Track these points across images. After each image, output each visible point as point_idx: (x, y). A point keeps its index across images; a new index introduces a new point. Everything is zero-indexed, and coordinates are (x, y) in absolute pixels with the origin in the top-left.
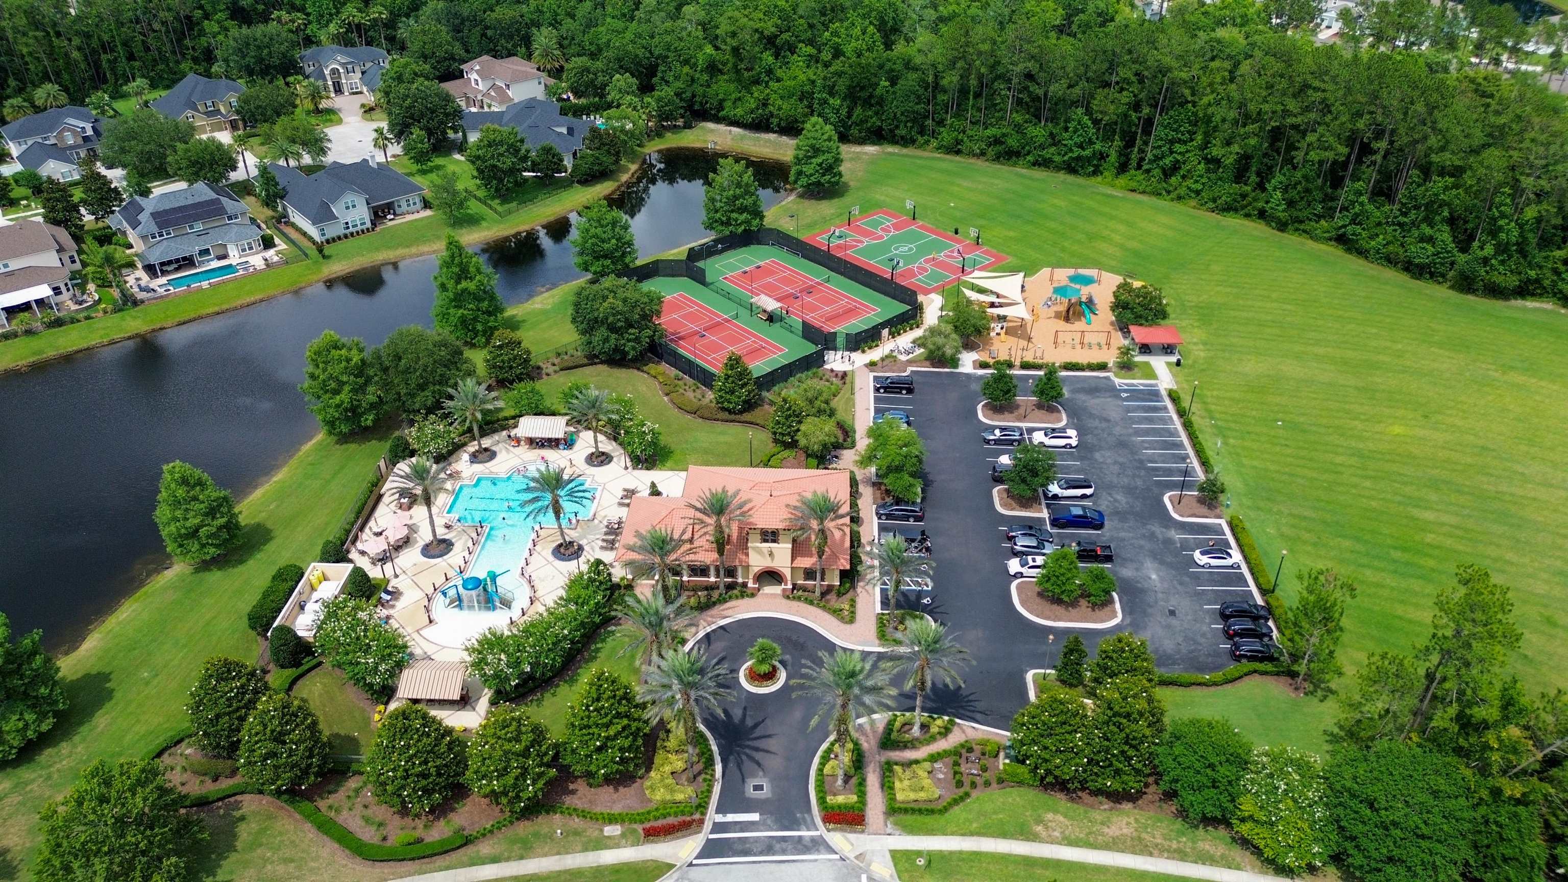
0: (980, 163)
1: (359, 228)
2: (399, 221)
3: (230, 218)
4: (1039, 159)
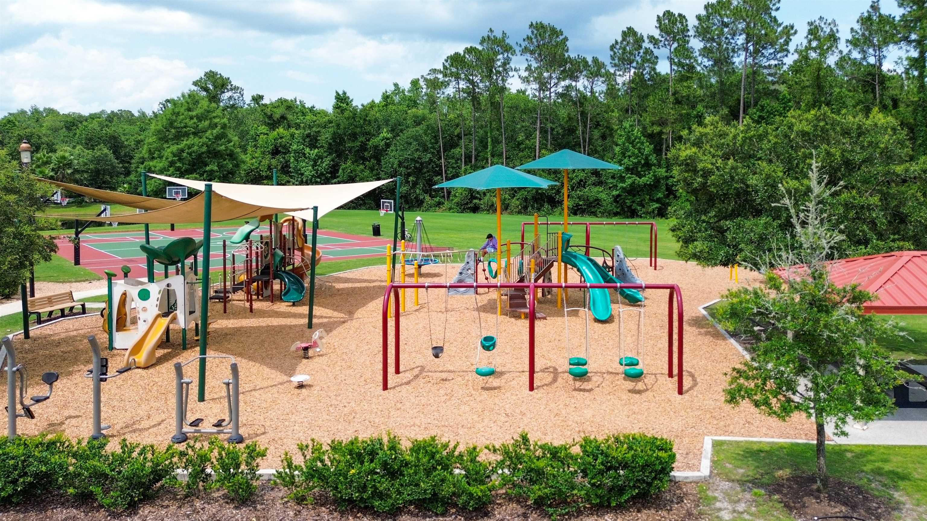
4: (581, 203)
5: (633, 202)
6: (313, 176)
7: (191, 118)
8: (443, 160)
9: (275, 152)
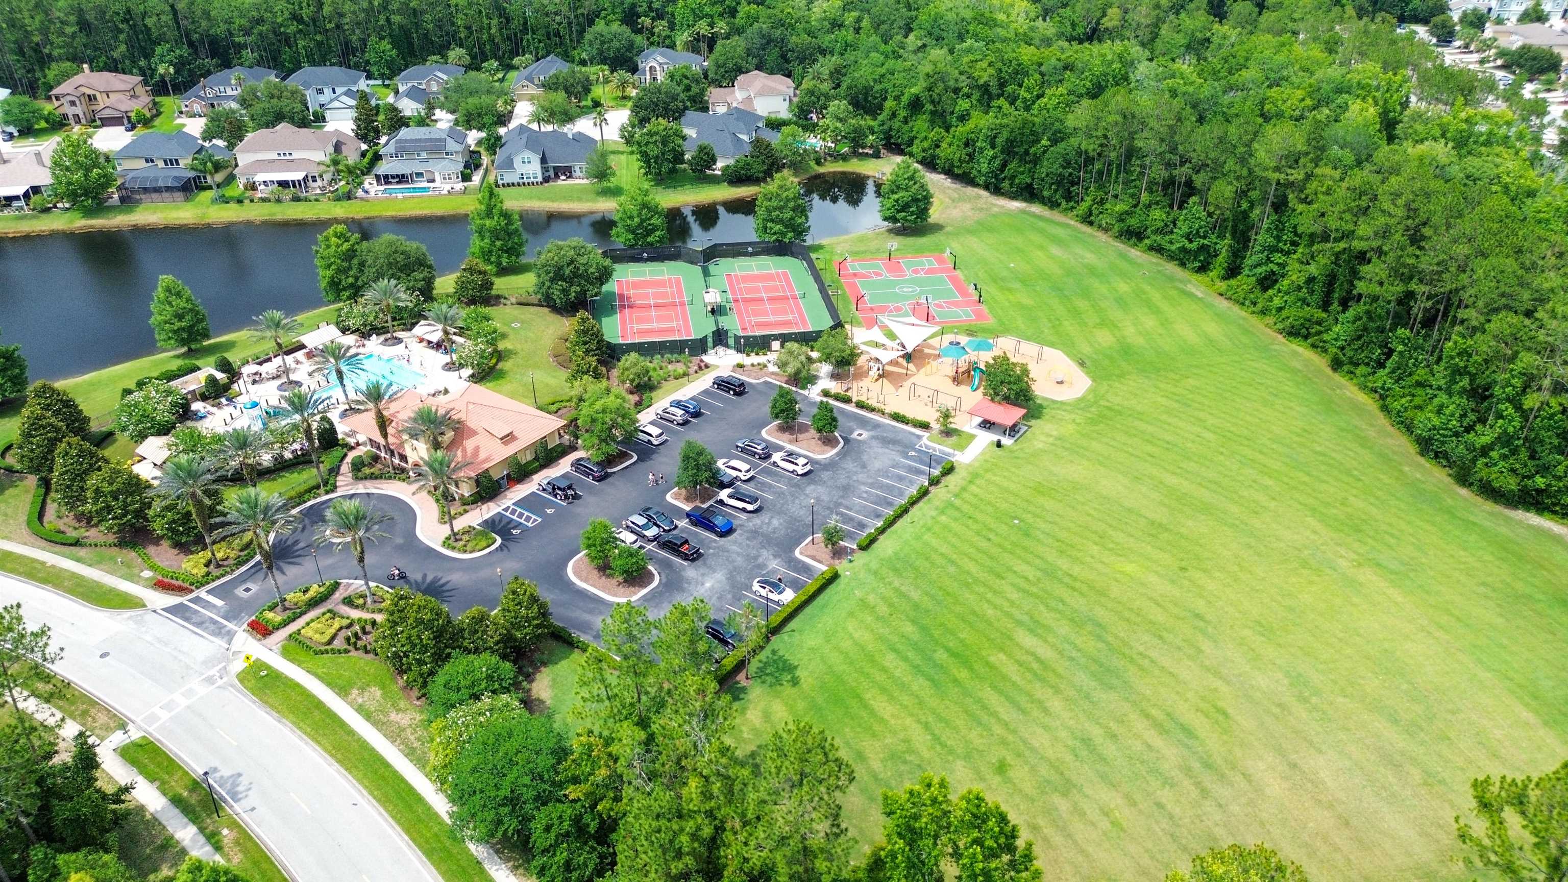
0: (1102, 236)
1: (532, 180)
2: (570, 182)
3: (447, 154)
4: (1155, 245)
6: (988, 171)
8: (1081, 174)
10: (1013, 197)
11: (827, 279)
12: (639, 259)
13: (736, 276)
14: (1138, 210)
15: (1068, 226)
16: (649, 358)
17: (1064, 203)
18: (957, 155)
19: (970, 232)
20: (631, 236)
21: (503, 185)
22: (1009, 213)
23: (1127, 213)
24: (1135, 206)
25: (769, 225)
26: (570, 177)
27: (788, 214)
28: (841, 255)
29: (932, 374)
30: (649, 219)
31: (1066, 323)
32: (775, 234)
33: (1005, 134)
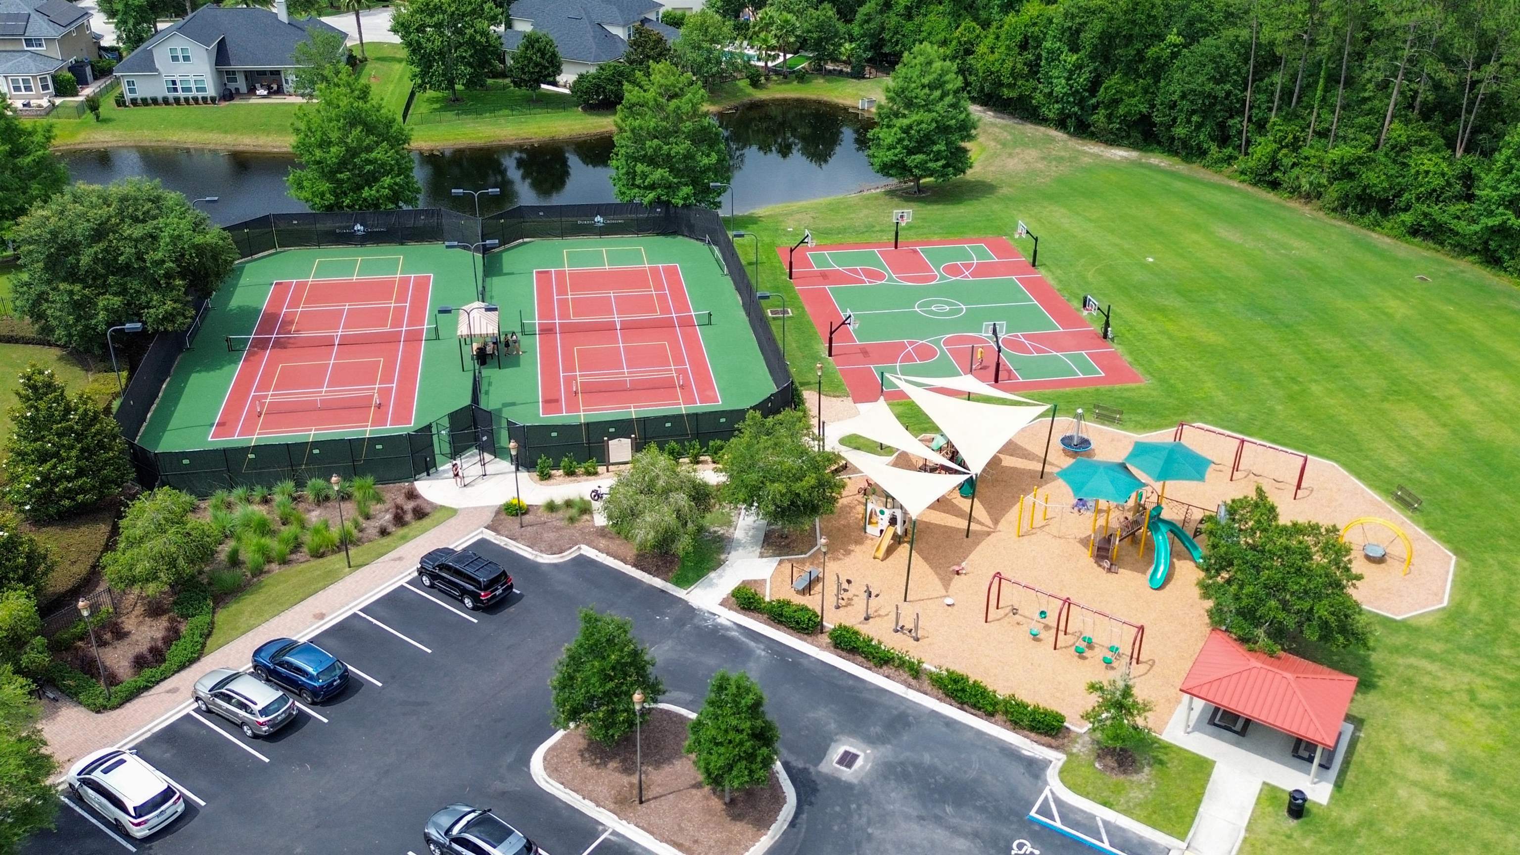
0: (1306, 212)
1: (194, 93)
2: (276, 100)
3: (29, 42)
4: (1425, 223)
5: (1501, 246)
6: (1065, 94)
7: (924, 86)
8: (1248, 94)
9: (1024, 46)
10: (1113, 140)
11: (763, 285)
12: (345, 238)
13: (561, 275)
14: (1380, 155)
15: (1230, 189)
16: (259, 492)
17: (1214, 148)
18: (1009, 65)
19: (1052, 198)
20: (325, 186)
21: (134, 102)
22: (1113, 166)
23: (1359, 160)
24: (1375, 147)
25: (640, 168)
26: (279, 91)
27: (681, 147)
28: (794, 234)
29: (1032, 530)
30: (369, 149)
31: (1315, 388)
32: (652, 187)
33: (1098, 25)
